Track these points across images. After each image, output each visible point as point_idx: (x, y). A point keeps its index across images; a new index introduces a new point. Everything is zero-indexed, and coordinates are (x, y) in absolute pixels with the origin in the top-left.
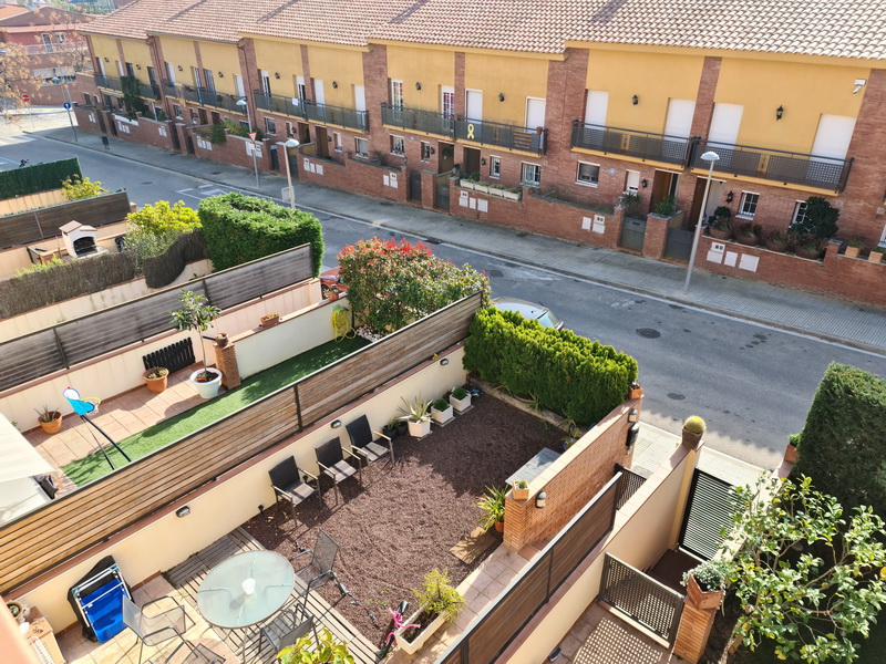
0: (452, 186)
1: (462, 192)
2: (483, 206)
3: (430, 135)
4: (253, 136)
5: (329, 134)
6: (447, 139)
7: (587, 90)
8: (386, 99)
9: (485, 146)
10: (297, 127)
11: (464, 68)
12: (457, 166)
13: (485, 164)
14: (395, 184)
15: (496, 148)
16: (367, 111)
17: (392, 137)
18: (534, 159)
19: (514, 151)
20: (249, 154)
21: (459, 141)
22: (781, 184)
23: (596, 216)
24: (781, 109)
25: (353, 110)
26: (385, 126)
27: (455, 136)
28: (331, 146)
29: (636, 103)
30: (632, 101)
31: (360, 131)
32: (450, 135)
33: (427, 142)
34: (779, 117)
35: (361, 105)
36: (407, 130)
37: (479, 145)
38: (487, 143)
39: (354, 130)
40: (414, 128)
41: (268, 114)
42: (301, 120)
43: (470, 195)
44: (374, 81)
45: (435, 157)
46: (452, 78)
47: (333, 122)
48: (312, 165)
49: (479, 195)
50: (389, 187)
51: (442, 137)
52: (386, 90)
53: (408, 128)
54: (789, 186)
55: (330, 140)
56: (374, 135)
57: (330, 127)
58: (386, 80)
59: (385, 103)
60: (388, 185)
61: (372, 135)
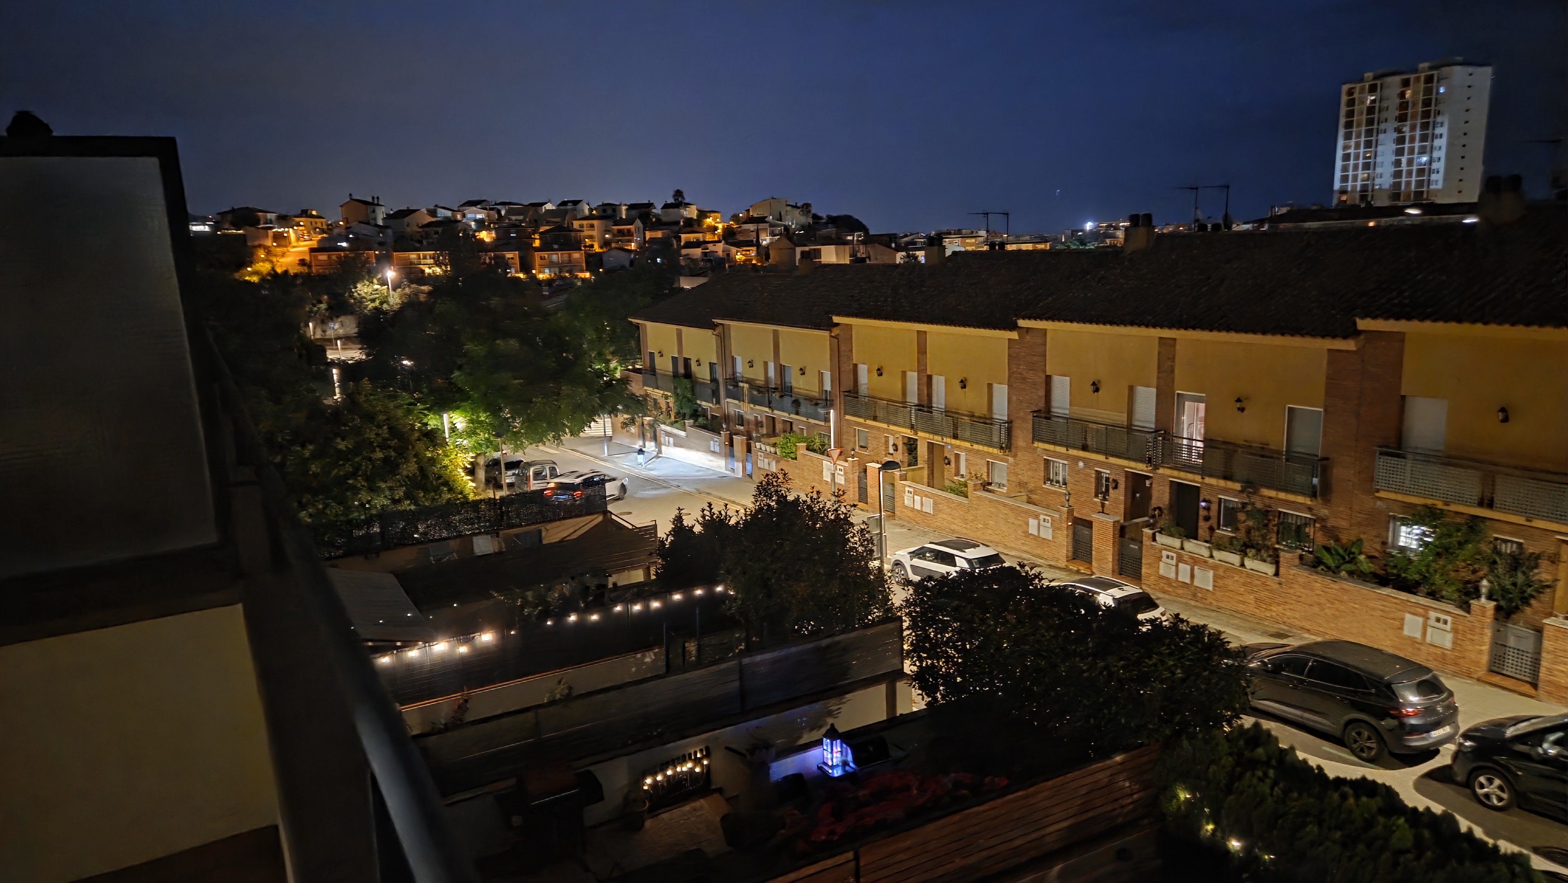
0: (1147, 542)
1: (1164, 553)
2: (1205, 580)
3: (1112, 460)
4: (835, 453)
5: (948, 454)
6: (1141, 468)
7: (1404, 398)
8: (1042, 405)
9: (1208, 480)
10: (900, 443)
11: (1173, 359)
12: (1158, 511)
13: (1208, 509)
14: (1047, 533)
15: (1230, 484)
16: (1010, 422)
17: (1047, 462)
18: (1304, 507)
20: (827, 477)
21: (1161, 471)
23: (1433, 615)
25: (987, 420)
27: (1153, 462)
28: (948, 471)
29: (1505, 421)
30: (1496, 416)
31: (995, 451)
32: (1148, 462)
33: (1106, 472)
35: (1001, 411)
36: (1073, 452)
37: (1198, 478)
38: (1211, 476)
39: (986, 449)
41: (859, 424)
42: (908, 433)
43: (1180, 559)
44: (1024, 380)
45: (1118, 496)
46: (1153, 375)
47: (955, 436)
48: (917, 498)
49: (1195, 561)
50: (1037, 538)
51: (1133, 464)
52: (1042, 393)
53: (1074, 448)
55: (949, 463)
56: (1018, 458)
57: (951, 444)
58: (1044, 377)
59: (1039, 411)
60: (1036, 534)
61: (1015, 456)
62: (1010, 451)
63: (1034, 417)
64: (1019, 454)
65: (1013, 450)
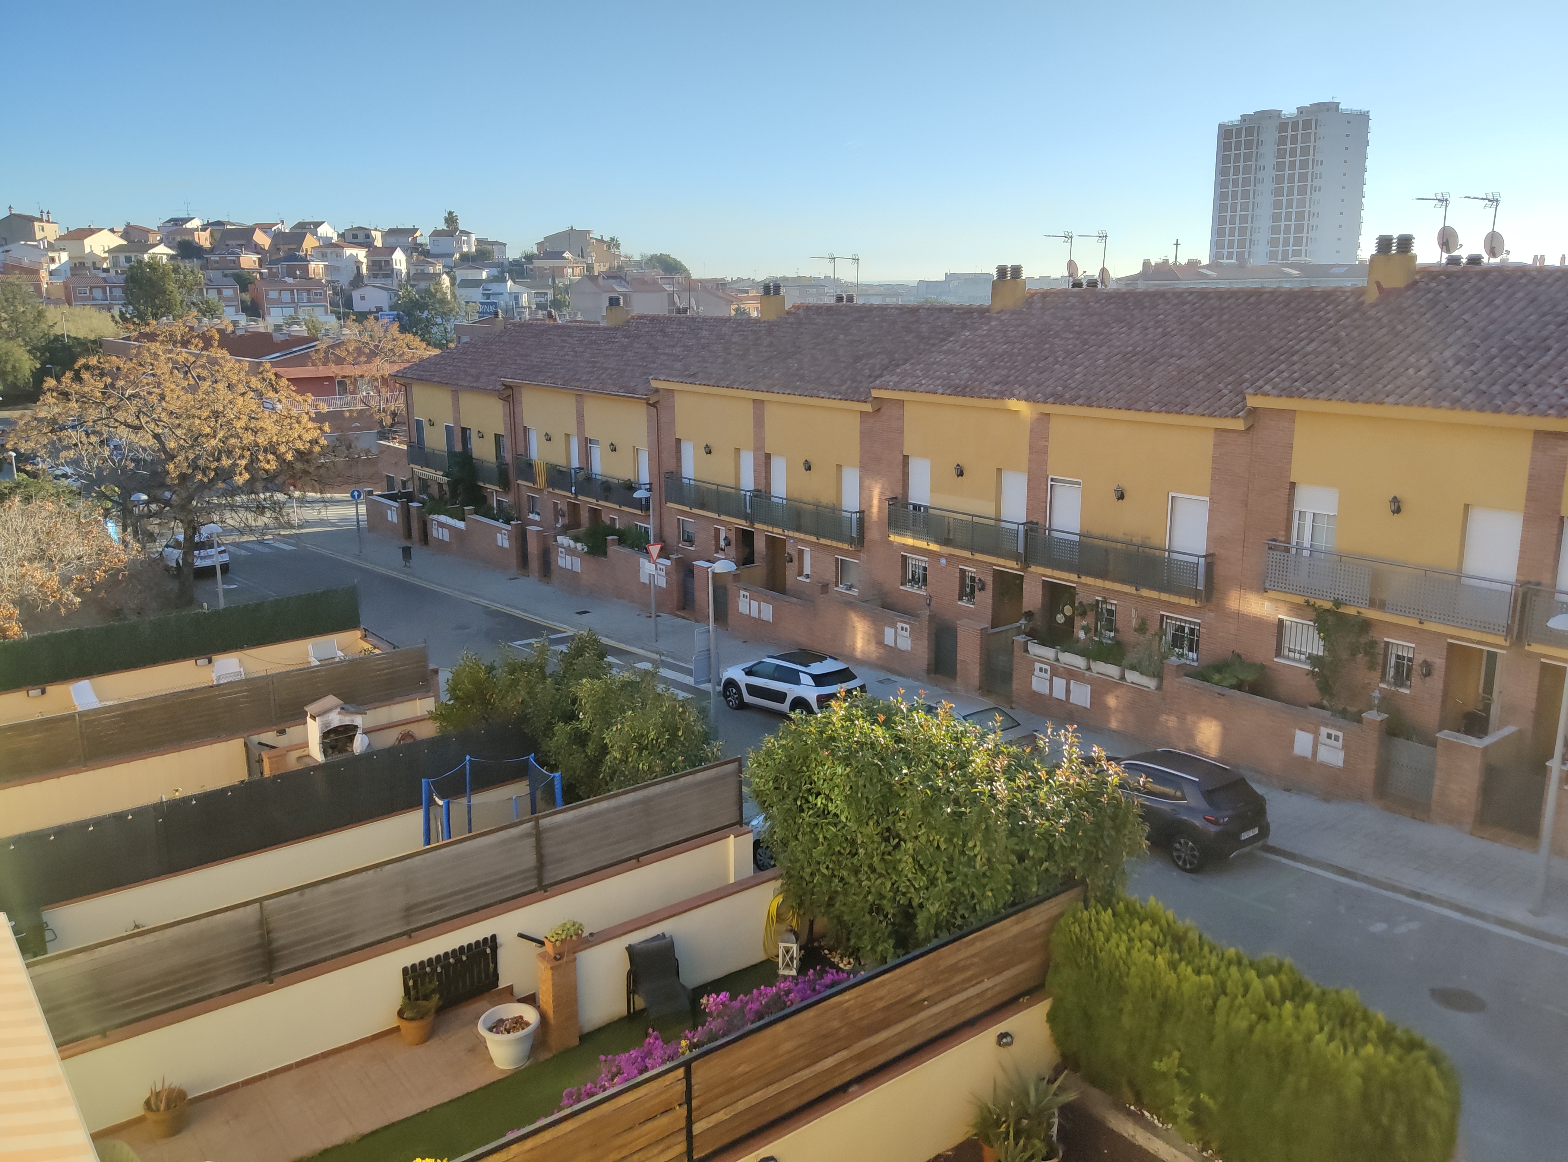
0: (1018, 652)
1: (1037, 665)
2: (1081, 695)
3: (979, 557)
4: (655, 549)
5: (790, 549)
6: (1010, 566)
9: (1086, 579)
10: (733, 537)
11: (1046, 440)
12: (1029, 615)
13: (1085, 613)
14: (905, 643)
15: (1108, 585)
16: (862, 512)
17: (904, 559)
19: (1145, 592)
20: (645, 580)
21: (1033, 569)
23: (1323, 730)
25: (836, 509)
26: (892, 537)
27: (1026, 560)
28: (791, 570)
31: (845, 546)
32: (1016, 558)
33: (971, 570)
35: (851, 499)
36: (934, 547)
37: (1074, 577)
38: (1089, 575)
39: (834, 544)
40: (947, 542)
41: (684, 513)
42: (742, 523)
43: (1055, 672)
45: (985, 598)
46: (1024, 458)
47: (798, 529)
48: (755, 604)
49: (1071, 674)
50: (896, 649)
51: (1001, 561)
52: (898, 476)
55: (791, 561)
56: (871, 555)
57: (793, 538)
58: (900, 457)
59: (894, 498)
60: (893, 645)
61: (868, 552)
62: (862, 546)
63: (889, 504)
64: (873, 549)
65: (866, 545)
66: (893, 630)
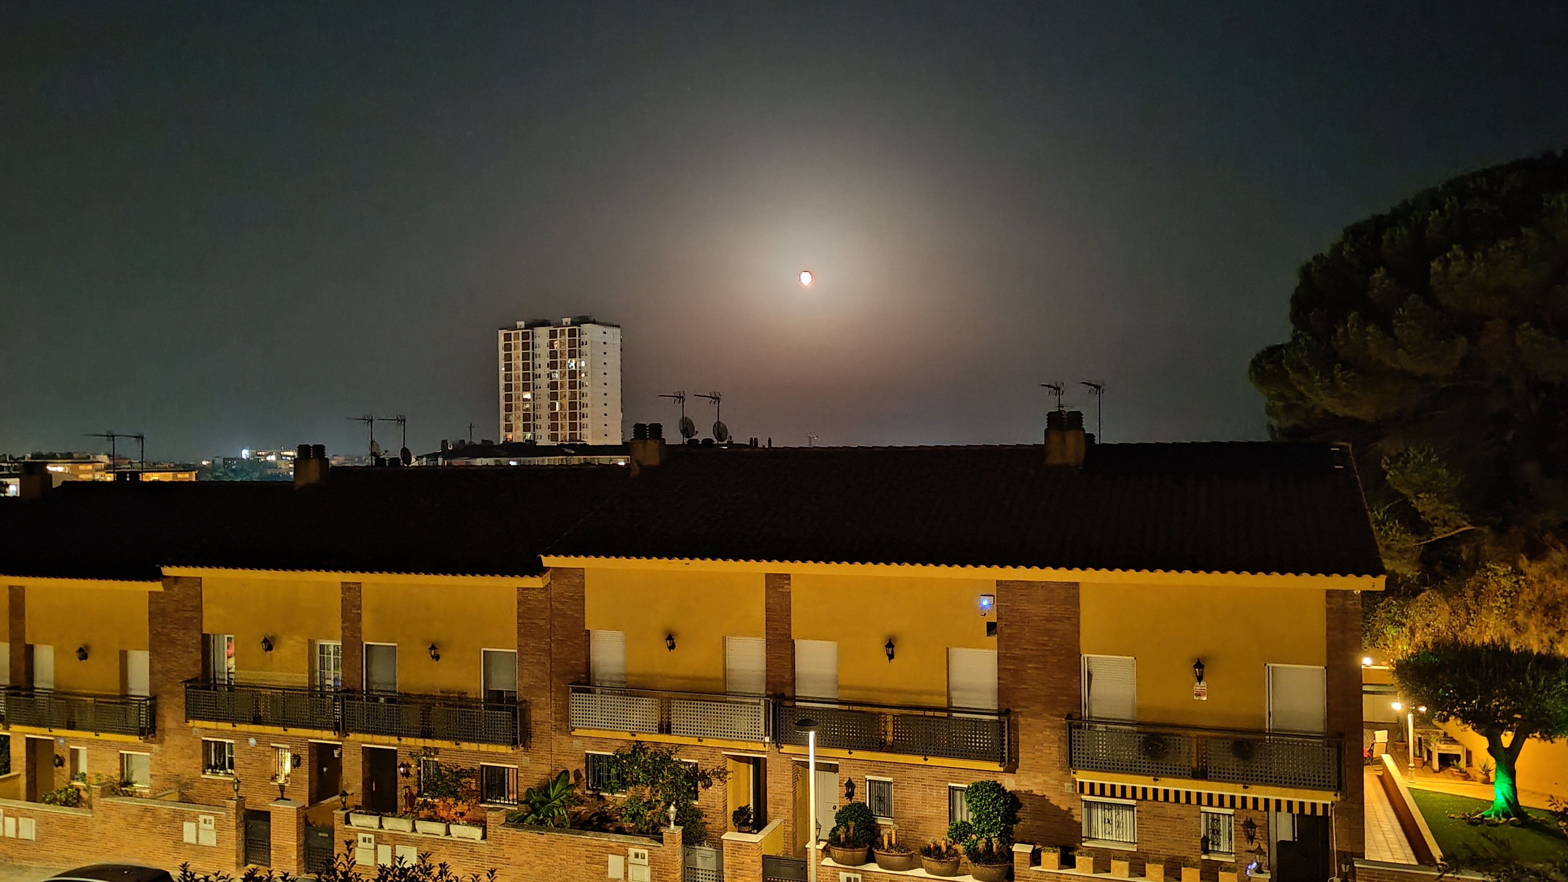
0: (339, 825)
1: (361, 836)
3: (292, 731)
5: (60, 751)
6: (327, 737)
7: (589, 631)
8: (197, 670)
11: (360, 606)
13: (406, 774)
14: (209, 838)
15: (429, 743)
16: (153, 698)
17: (206, 744)
18: (505, 757)
19: (465, 746)
21: (352, 736)
22: (919, 760)
23: (632, 851)
24: (890, 645)
25: (122, 695)
26: (191, 723)
27: (342, 728)
28: (61, 774)
29: (672, 647)
30: (665, 645)
31: (135, 739)
32: (336, 728)
33: (284, 747)
34: (891, 657)
35: (140, 685)
36: (242, 727)
37: (394, 740)
39: (119, 737)
40: (257, 721)
43: (379, 839)
44: (173, 642)
45: (300, 774)
46: (337, 625)
47: (71, 726)
48: (9, 820)
50: (195, 847)
51: (317, 733)
52: (198, 656)
53: (243, 722)
54: (932, 761)
55: (61, 763)
56: (166, 744)
57: (64, 737)
58: (200, 637)
59: (195, 679)
60: (194, 842)
61: (161, 742)
62: (155, 736)
63: (187, 688)
64: (166, 737)
65: (157, 732)
66: (193, 825)
